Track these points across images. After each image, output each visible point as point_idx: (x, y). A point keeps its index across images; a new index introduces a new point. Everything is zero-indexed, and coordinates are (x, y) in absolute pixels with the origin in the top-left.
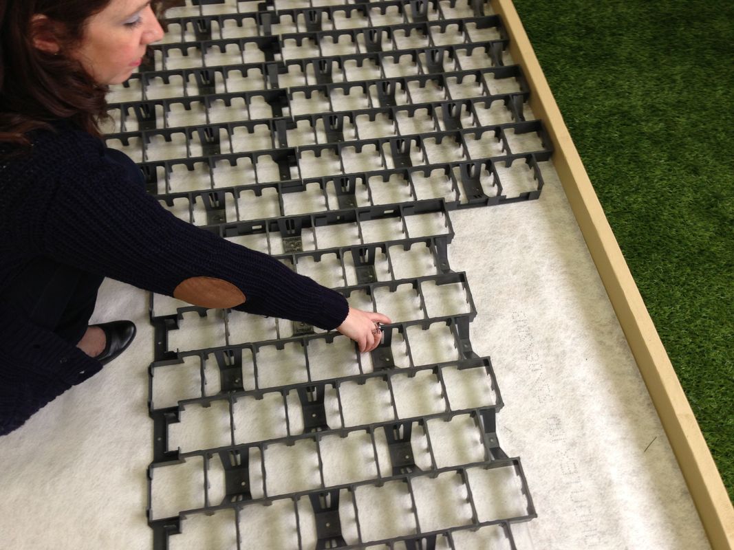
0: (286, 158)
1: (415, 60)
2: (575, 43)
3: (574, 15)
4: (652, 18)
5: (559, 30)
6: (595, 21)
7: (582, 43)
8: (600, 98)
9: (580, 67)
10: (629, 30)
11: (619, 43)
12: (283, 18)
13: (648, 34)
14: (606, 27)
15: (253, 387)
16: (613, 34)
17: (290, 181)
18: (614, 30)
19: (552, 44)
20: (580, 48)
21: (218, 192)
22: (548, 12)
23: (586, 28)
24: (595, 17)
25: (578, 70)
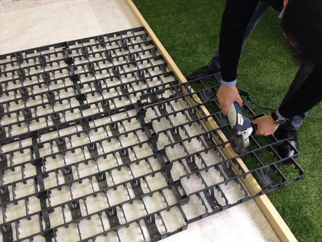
0: (81, 98)
1: (124, 59)
2: (183, 49)
3: (181, 40)
4: (208, 37)
5: (176, 46)
6: (188, 41)
7: (185, 49)
8: (194, 66)
9: (186, 57)
10: (200, 42)
11: (198, 47)
12: (73, 51)
13: (207, 43)
14: (192, 43)
15: (86, 215)
16: (195, 45)
17: (83, 105)
18: (196, 43)
19: (174, 50)
20: (184, 51)
21: (56, 113)
22: (171, 41)
23: (185, 44)
24: (188, 40)
25: (185, 58)
